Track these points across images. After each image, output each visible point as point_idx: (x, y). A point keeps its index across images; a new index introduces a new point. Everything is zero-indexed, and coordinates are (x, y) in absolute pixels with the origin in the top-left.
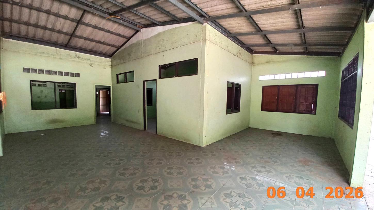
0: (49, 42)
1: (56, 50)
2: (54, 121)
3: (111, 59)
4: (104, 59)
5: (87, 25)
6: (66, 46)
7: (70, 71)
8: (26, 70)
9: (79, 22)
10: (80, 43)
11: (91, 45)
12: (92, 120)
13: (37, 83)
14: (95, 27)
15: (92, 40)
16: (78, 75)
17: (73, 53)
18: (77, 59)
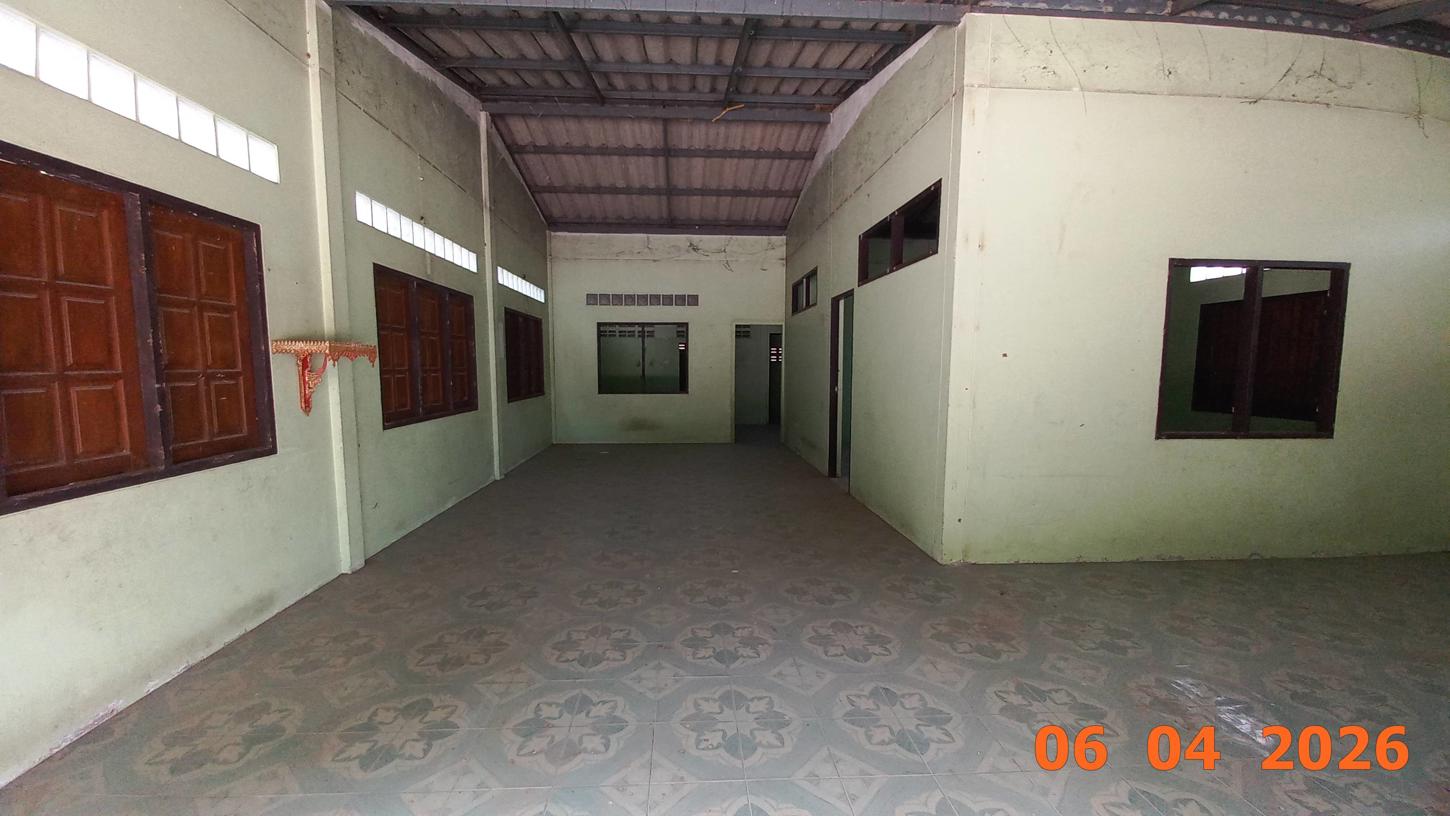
0: (634, 221)
1: (648, 238)
2: (638, 425)
3: (785, 237)
4: (762, 240)
5: (690, 153)
6: (672, 224)
7: (675, 292)
8: (592, 299)
9: (668, 152)
10: (694, 207)
11: (725, 207)
12: (726, 433)
13: (617, 328)
14: (708, 153)
15: (719, 193)
16: (694, 300)
17: (681, 239)
18: (694, 255)
